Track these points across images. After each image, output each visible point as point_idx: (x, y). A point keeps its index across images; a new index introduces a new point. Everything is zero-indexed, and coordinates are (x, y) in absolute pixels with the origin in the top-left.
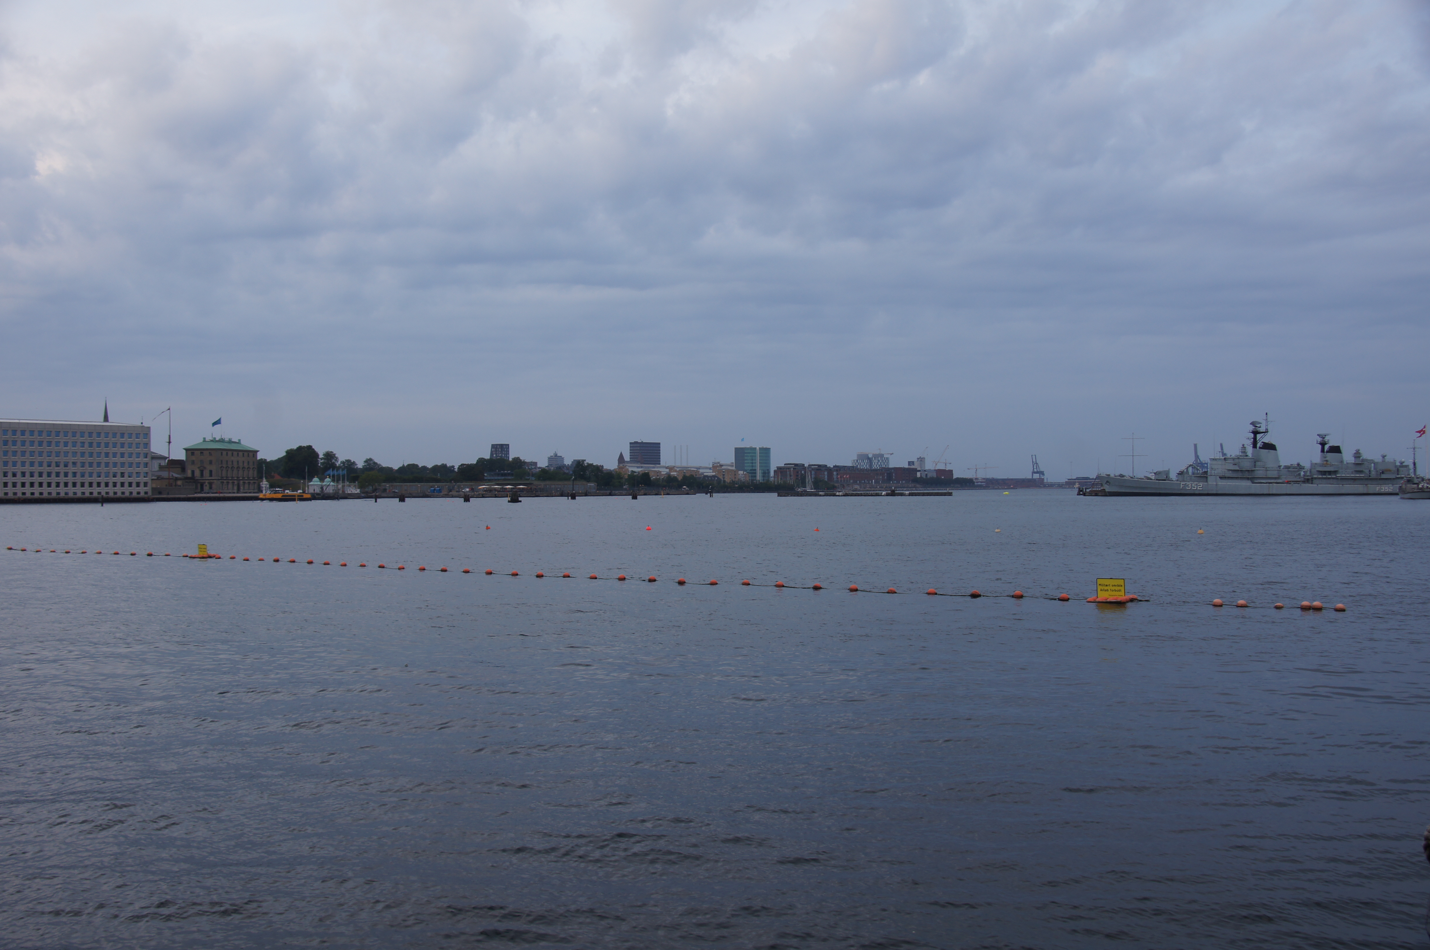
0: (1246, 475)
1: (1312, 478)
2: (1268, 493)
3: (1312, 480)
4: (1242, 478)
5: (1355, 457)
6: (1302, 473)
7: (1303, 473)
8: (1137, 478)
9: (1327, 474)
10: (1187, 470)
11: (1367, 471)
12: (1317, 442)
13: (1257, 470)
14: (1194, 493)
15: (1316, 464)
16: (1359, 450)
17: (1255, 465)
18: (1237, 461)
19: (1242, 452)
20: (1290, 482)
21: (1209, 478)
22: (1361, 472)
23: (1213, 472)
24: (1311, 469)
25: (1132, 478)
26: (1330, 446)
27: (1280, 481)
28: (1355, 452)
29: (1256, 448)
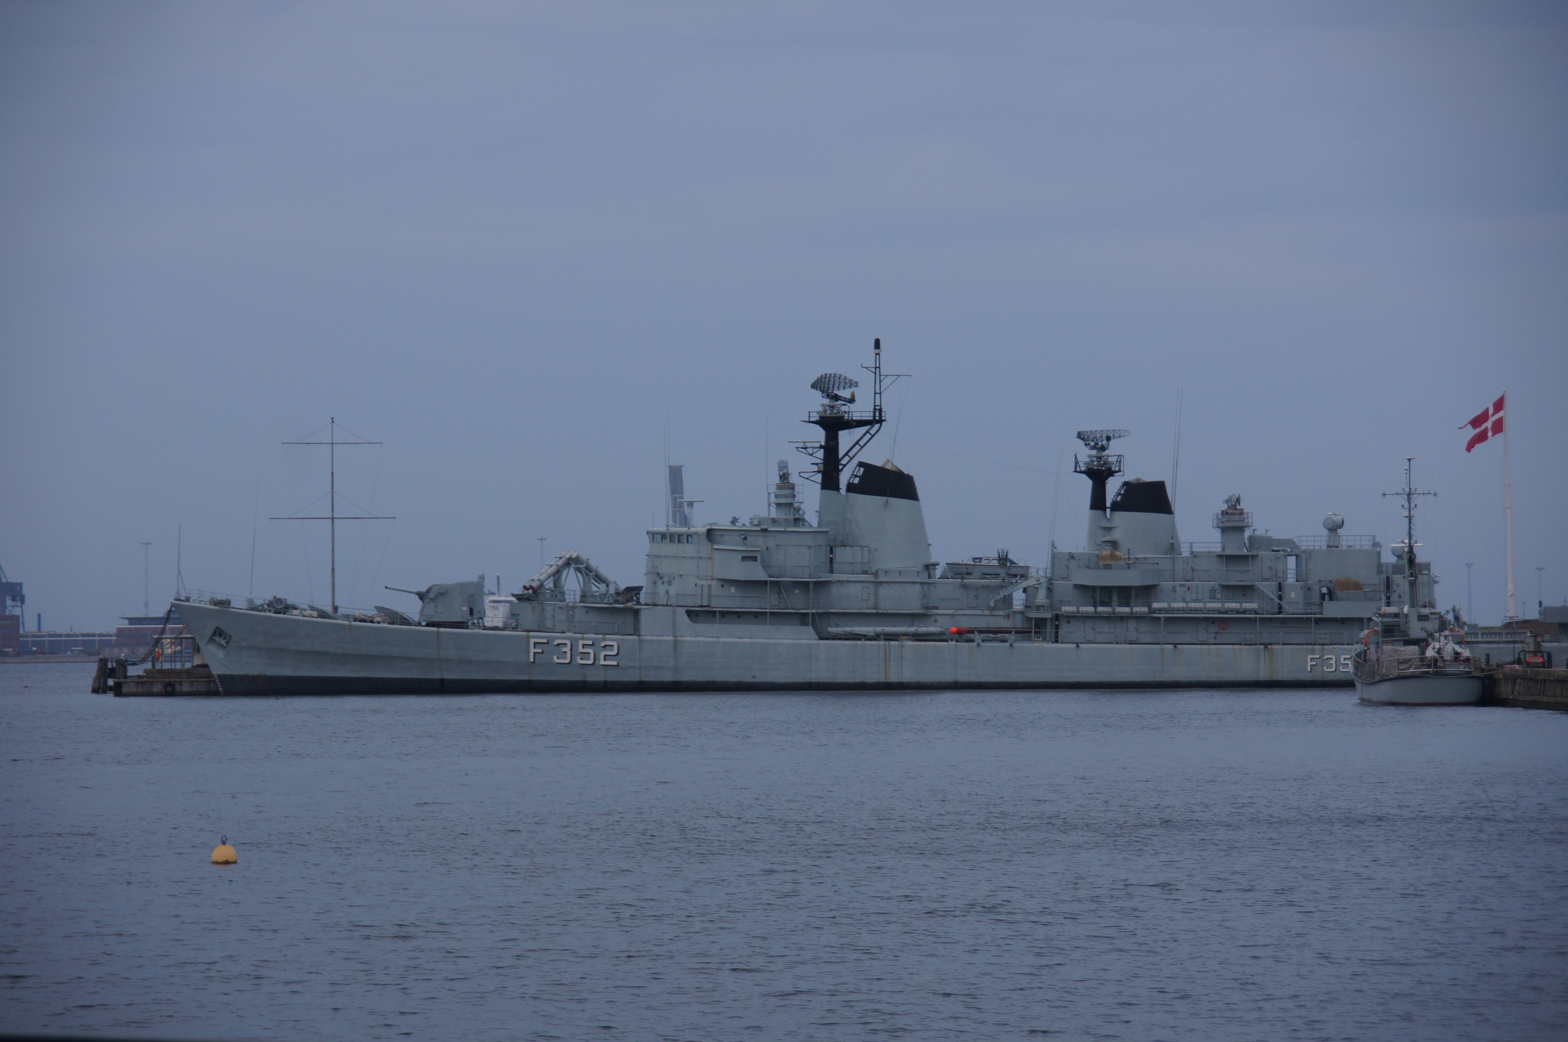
0: (797, 602)
1: (1057, 617)
2: (882, 679)
3: (1057, 627)
4: (778, 617)
5: (1224, 530)
6: (1018, 598)
7: (1023, 596)
8: (347, 617)
9: (1115, 598)
10: (556, 583)
11: (1268, 588)
12: (1077, 463)
13: (842, 582)
14: (585, 683)
15: (1072, 556)
16: (1238, 500)
17: (831, 560)
18: (758, 543)
19: (779, 505)
20: (972, 632)
21: (645, 617)
22: (1246, 590)
23: (661, 589)
24: (1050, 580)
25: (323, 614)
26: (1126, 484)
27: (932, 629)
28: (1225, 507)
29: (837, 488)
